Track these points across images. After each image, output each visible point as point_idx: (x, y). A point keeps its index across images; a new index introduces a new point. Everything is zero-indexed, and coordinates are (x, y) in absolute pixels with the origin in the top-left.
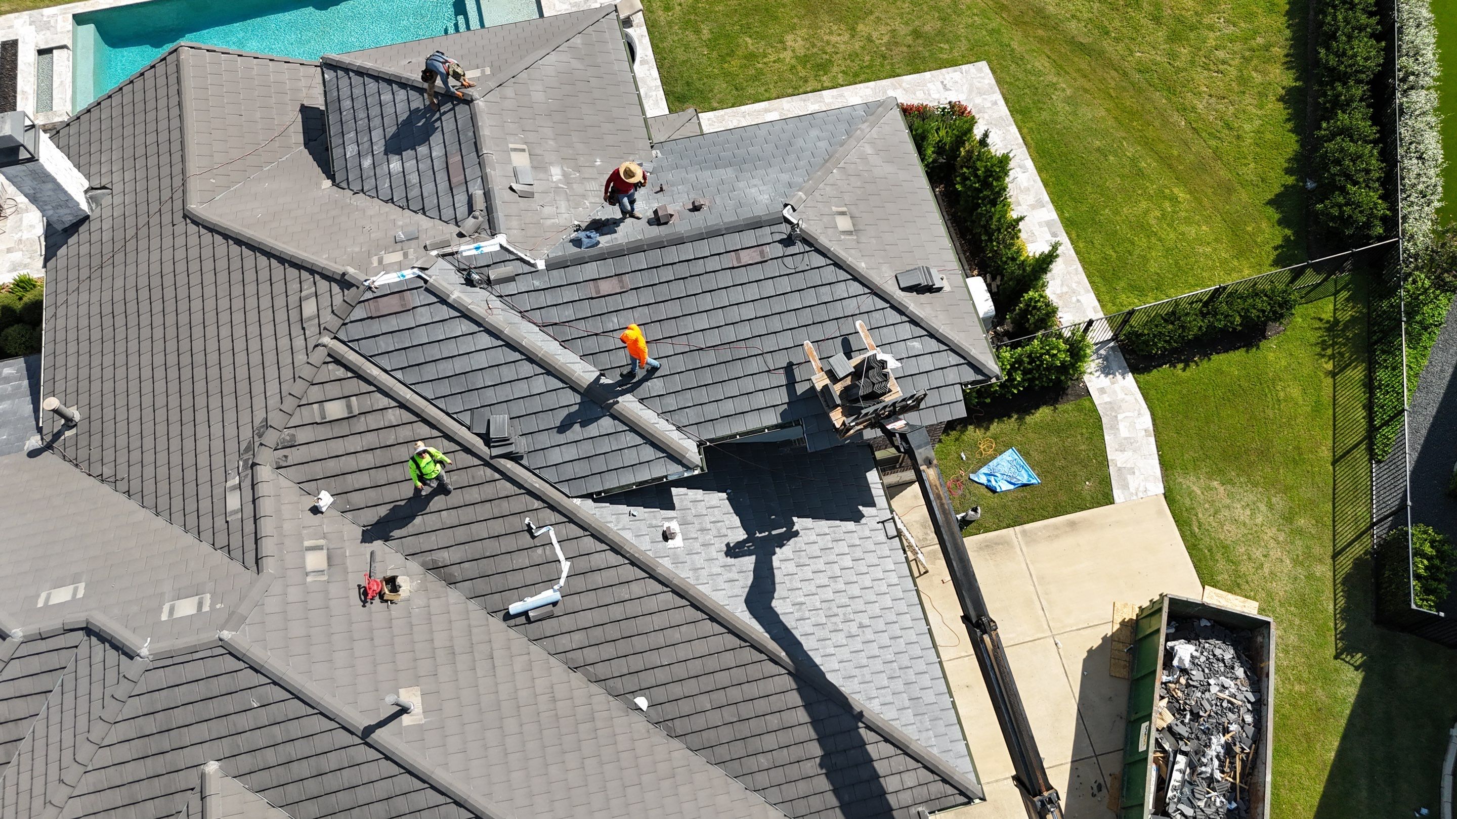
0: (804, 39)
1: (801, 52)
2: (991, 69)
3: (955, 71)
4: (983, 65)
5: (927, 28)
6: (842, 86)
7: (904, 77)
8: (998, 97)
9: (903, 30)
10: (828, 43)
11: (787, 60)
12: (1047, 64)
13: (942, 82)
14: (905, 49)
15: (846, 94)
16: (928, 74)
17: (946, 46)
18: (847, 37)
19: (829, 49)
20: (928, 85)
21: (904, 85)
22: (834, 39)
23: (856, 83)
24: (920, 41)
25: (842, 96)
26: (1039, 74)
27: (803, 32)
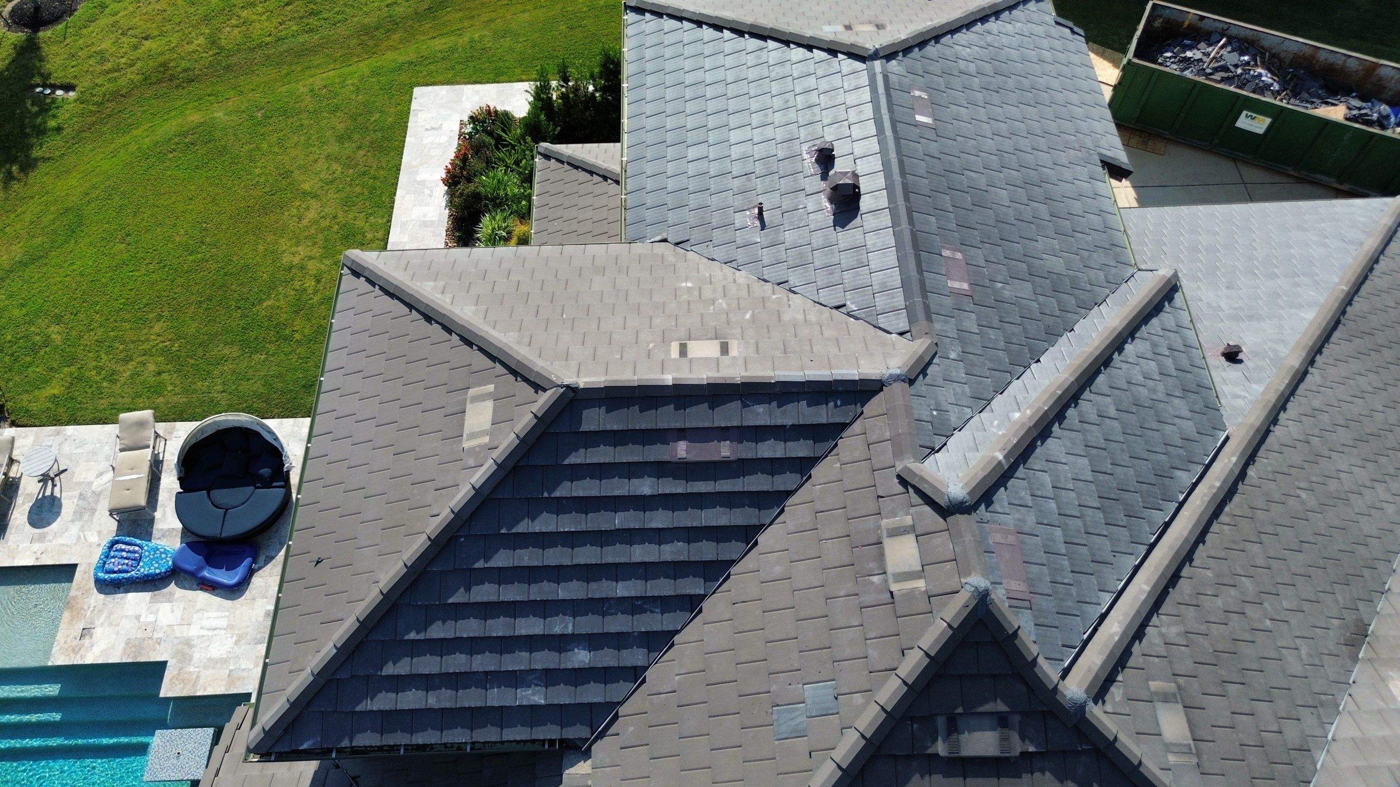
0: (297, 244)
1: (316, 251)
2: (427, 85)
3: (416, 115)
4: (417, 91)
5: (340, 127)
6: (390, 221)
7: (403, 160)
8: (469, 89)
9: (333, 148)
10: (314, 222)
11: (323, 267)
12: (444, 41)
13: (427, 130)
14: (362, 153)
15: (404, 220)
16: (408, 139)
17: (377, 116)
18: (314, 204)
19: (324, 223)
20: (425, 141)
21: (414, 163)
22: (311, 215)
23: (392, 208)
24: (356, 137)
25: (404, 225)
26: (453, 50)
27: (284, 244)
